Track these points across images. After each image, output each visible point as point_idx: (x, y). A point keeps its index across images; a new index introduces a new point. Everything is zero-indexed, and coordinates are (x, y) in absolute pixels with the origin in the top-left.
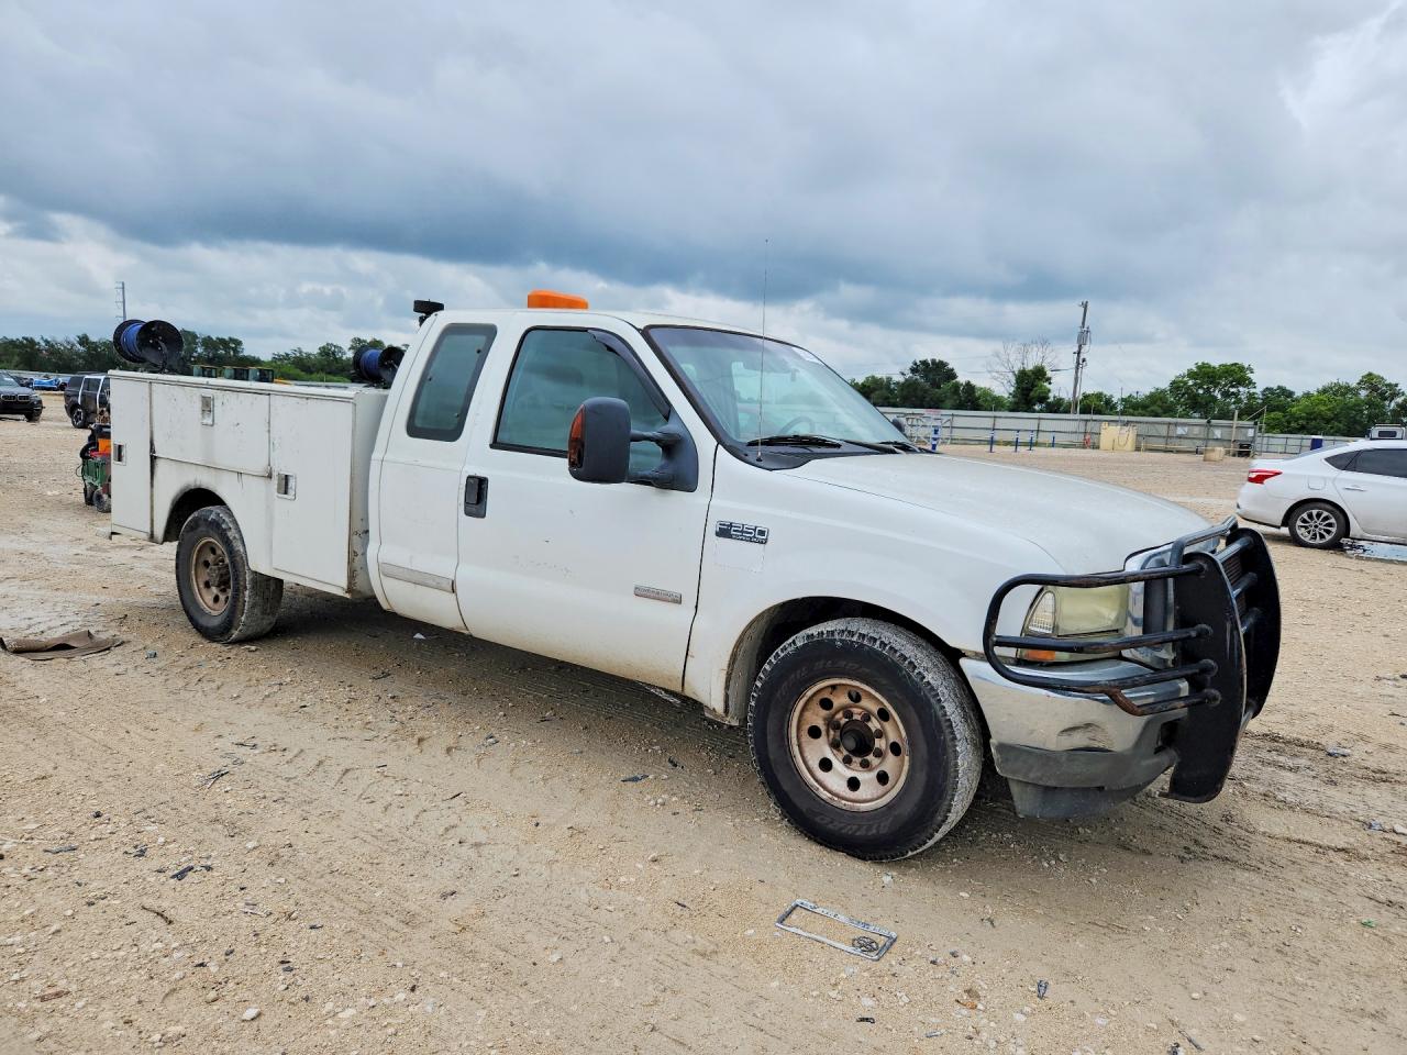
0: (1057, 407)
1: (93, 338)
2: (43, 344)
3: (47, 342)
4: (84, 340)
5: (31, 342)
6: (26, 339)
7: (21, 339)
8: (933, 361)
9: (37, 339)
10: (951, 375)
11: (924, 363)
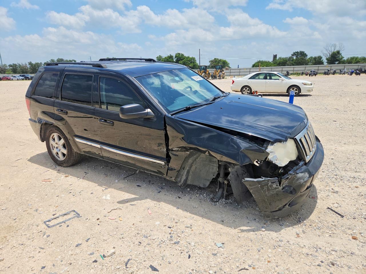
0: (344, 62)
1: (34, 62)
2: (18, 65)
3: (19, 64)
4: (30, 64)
5: (16, 65)
6: (13, 64)
7: (12, 64)
8: (300, 52)
9: (17, 64)
10: (307, 55)
11: (298, 52)
